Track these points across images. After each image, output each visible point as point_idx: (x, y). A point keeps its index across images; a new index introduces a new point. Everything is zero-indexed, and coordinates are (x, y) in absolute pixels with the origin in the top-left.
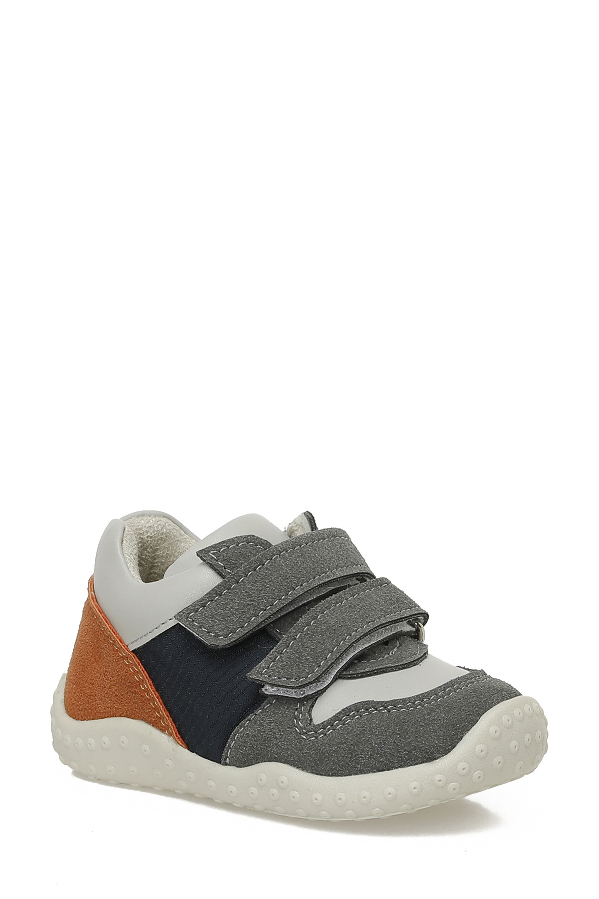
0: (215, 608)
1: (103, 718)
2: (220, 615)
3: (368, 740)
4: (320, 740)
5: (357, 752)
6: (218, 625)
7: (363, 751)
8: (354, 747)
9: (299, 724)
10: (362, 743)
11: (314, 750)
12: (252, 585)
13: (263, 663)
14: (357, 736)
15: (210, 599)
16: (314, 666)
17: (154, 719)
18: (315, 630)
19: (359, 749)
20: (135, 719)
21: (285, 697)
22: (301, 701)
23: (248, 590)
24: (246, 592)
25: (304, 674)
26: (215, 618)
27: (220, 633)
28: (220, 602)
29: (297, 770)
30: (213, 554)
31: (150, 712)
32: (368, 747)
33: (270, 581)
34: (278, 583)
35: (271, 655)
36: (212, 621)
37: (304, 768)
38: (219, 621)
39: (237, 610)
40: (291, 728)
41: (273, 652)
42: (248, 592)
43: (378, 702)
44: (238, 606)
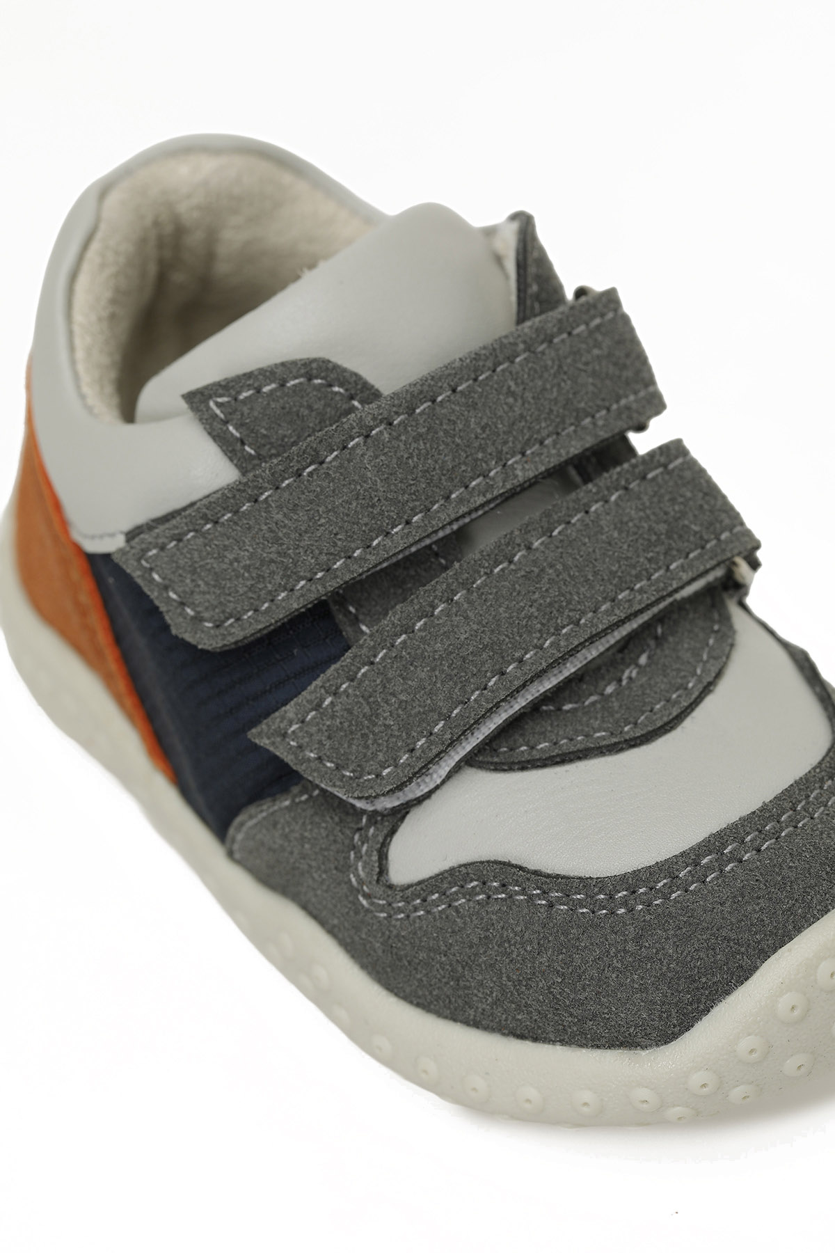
0: (200, 552)
2: (209, 570)
4: (395, 926)
6: (204, 593)
7: (481, 984)
13: (290, 710)
15: (191, 528)
16: (400, 748)
18: (419, 652)
21: (338, 796)
22: (367, 818)
23: (274, 528)
25: (373, 765)
26: (199, 576)
27: (206, 615)
28: (212, 540)
30: (219, 405)
33: (330, 511)
34: (348, 515)
35: (311, 693)
38: (207, 584)
39: (247, 568)
41: (316, 687)
44: (249, 559)
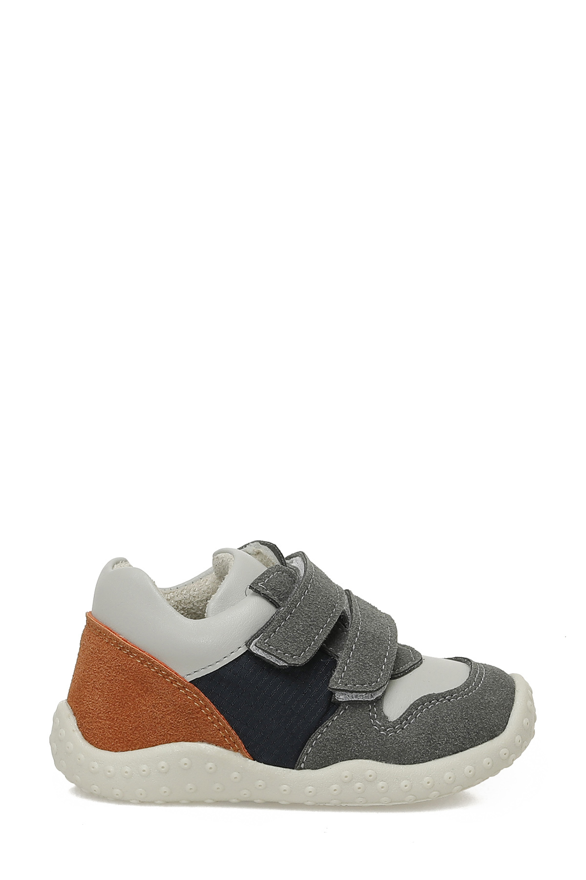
0: (284, 632)
1: (154, 746)
2: (290, 637)
3: (442, 728)
5: (434, 739)
6: (291, 646)
7: (439, 738)
8: (431, 735)
9: (376, 723)
10: (437, 731)
11: (396, 744)
12: (308, 608)
13: (336, 674)
14: (432, 726)
15: (277, 626)
16: (379, 671)
17: (218, 739)
19: (435, 737)
20: (195, 742)
21: (359, 701)
22: (372, 702)
24: (306, 614)
25: (374, 679)
26: (287, 640)
27: (295, 654)
28: (287, 626)
29: (381, 763)
30: (261, 584)
31: (215, 733)
32: (443, 734)
35: (340, 666)
36: (285, 644)
37: (387, 761)
38: (291, 642)
39: (302, 631)
40: (370, 728)
41: (341, 664)
42: (307, 614)
43: (439, 694)
44: (303, 627)
